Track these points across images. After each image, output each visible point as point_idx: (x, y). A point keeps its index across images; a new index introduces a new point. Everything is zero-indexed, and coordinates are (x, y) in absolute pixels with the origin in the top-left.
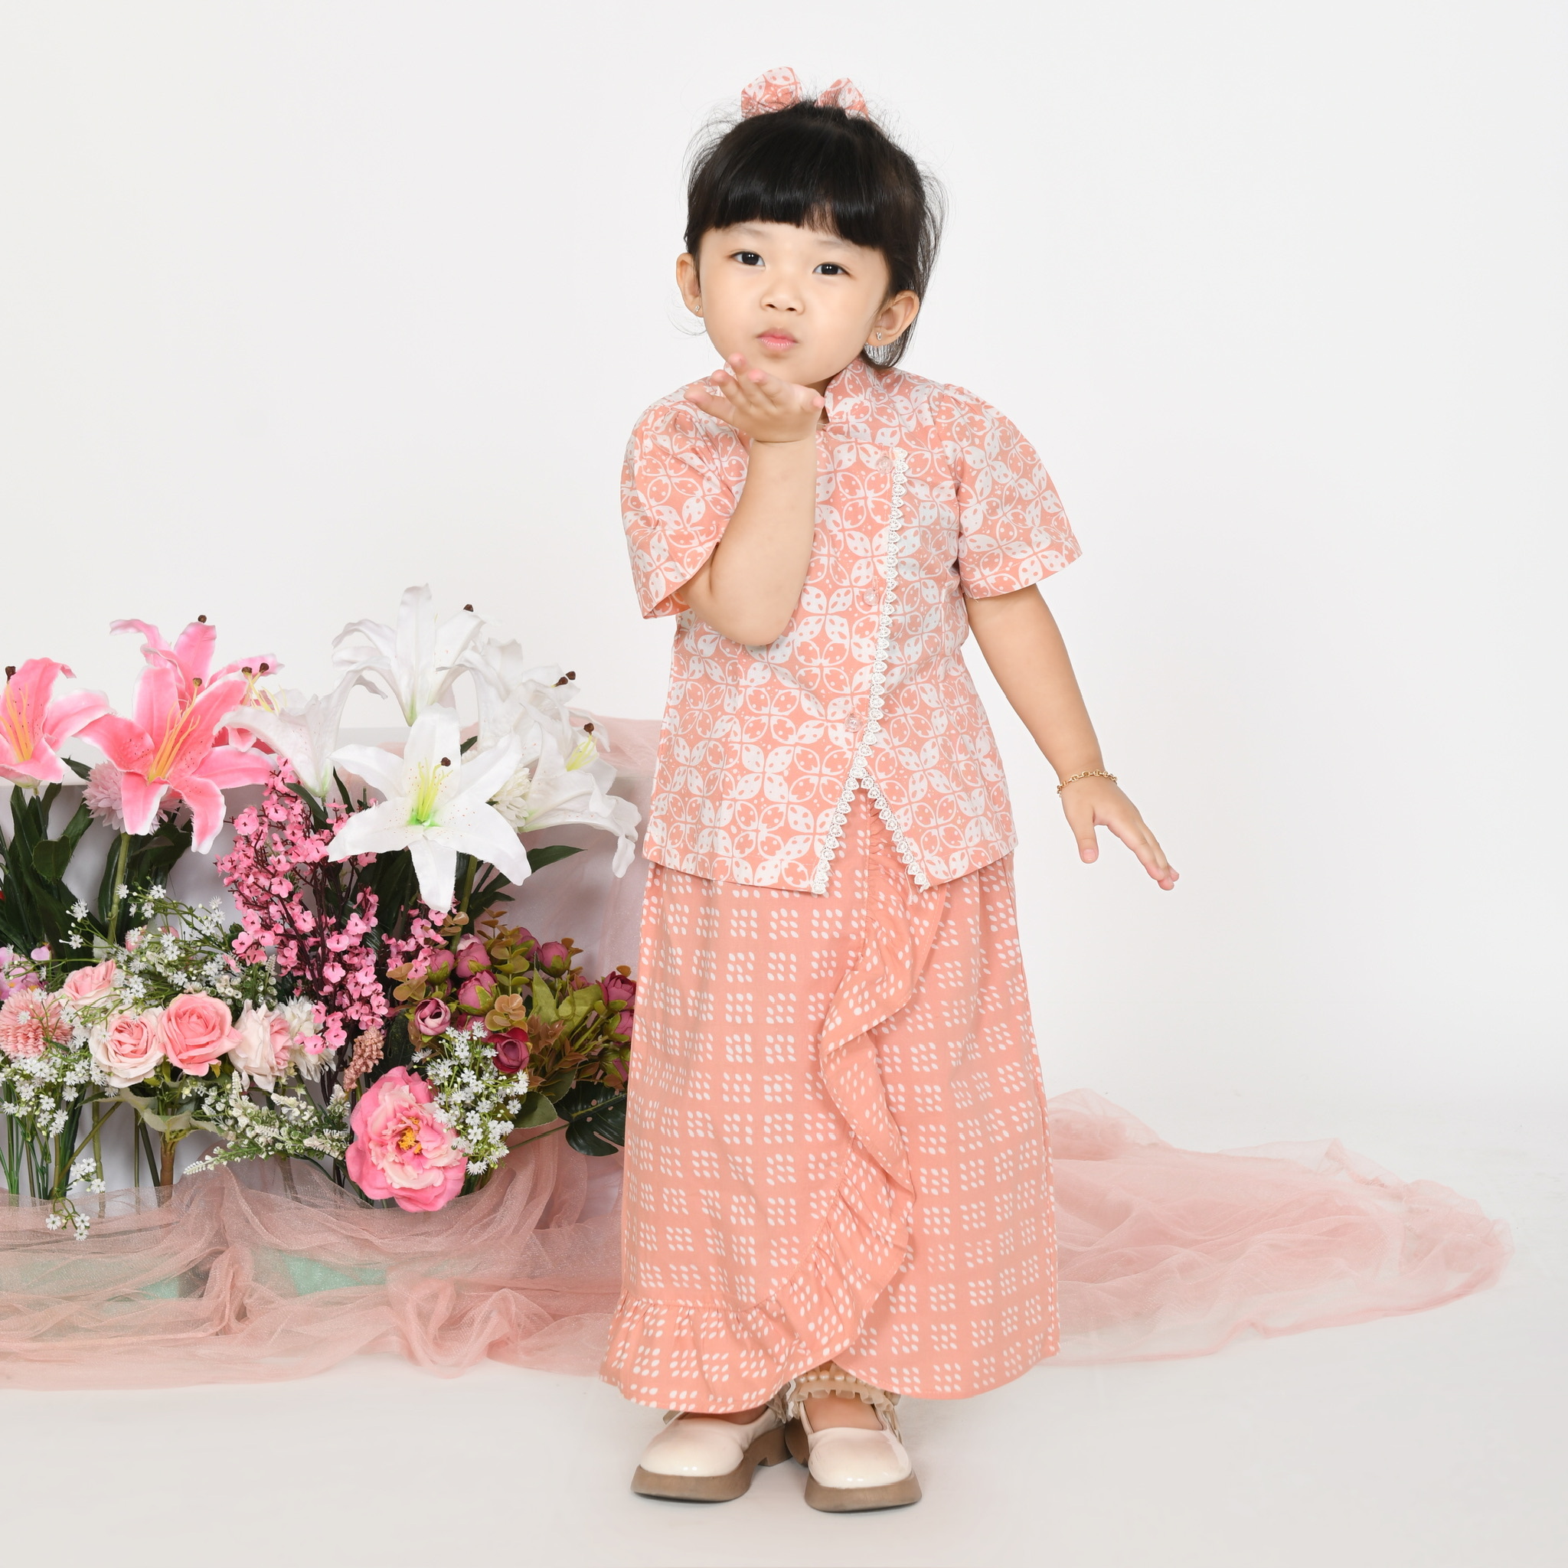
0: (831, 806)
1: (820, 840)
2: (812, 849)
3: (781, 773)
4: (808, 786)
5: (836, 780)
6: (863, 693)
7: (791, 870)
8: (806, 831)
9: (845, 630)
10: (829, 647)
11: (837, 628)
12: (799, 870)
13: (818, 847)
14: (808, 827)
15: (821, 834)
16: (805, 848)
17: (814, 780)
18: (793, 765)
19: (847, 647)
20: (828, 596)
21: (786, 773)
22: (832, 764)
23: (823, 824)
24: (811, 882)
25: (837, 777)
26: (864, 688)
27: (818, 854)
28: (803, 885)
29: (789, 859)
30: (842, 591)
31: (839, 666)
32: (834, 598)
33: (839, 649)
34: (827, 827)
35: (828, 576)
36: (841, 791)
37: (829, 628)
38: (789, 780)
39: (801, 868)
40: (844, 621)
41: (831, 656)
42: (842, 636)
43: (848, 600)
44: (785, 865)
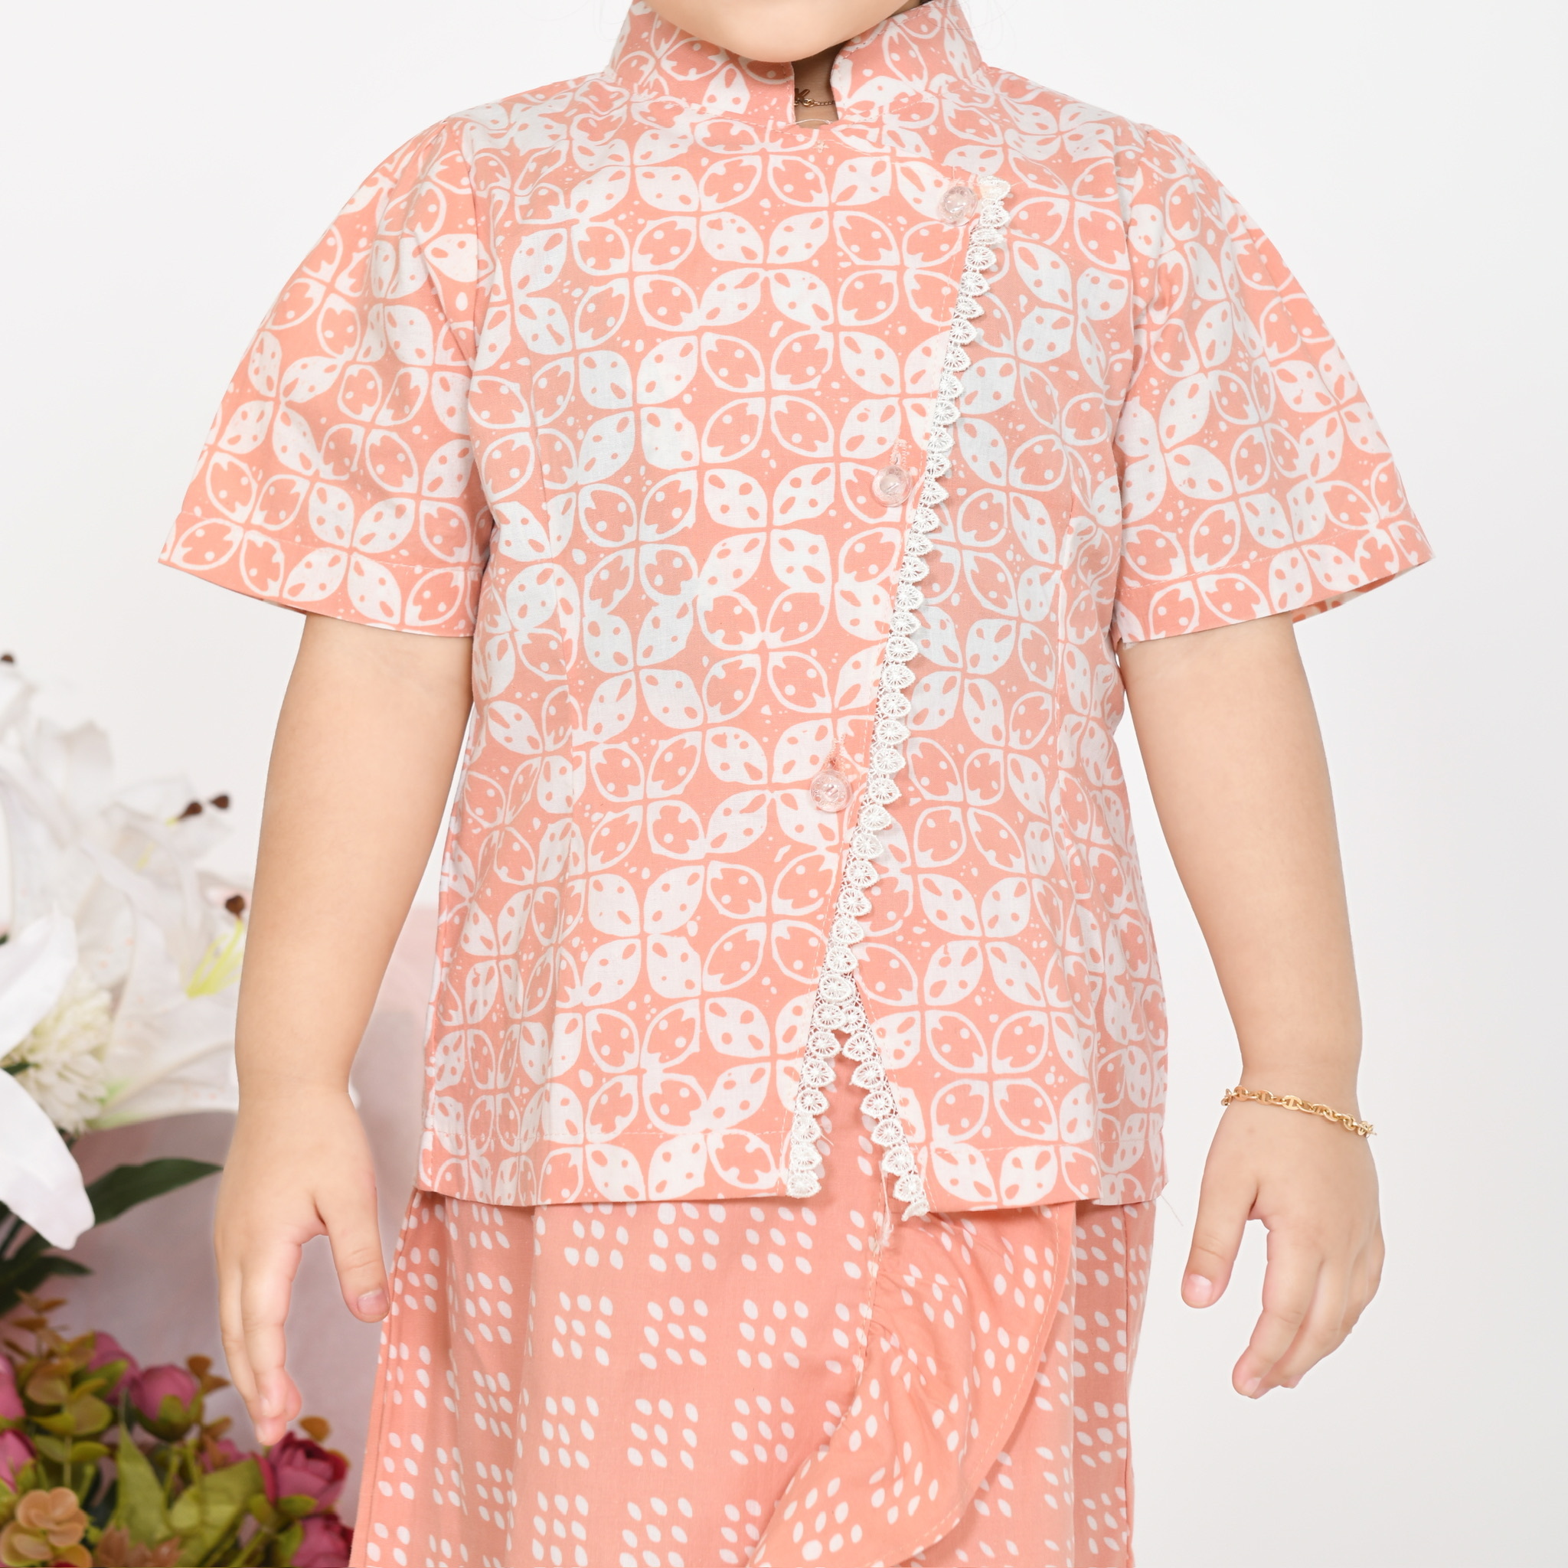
0: (803, 989)
1: (789, 1071)
2: (773, 1097)
3: (681, 932)
4: (745, 949)
5: (808, 927)
6: (860, 711)
7: (732, 1152)
8: (754, 1053)
9: (822, 562)
10: (781, 604)
11: (801, 558)
12: (750, 1148)
13: (787, 1089)
14: (756, 1043)
15: (790, 1056)
16: (757, 1095)
17: (756, 933)
18: (705, 905)
19: (825, 602)
20: (770, 487)
21: (693, 929)
22: (794, 890)
23: (790, 1035)
24: (783, 1173)
25: (810, 918)
26: (863, 700)
27: (789, 1105)
28: (764, 1183)
29: (722, 1128)
30: (805, 473)
31: (804, 648)
32: (784, 490)
33: (807, 605)
34: (801, 1039)
35: (768, 440)
36: (822, 949)
37: (780, 560)
38: (700, 944)
39: (754, 1143)
40: (819, 540)
41: (787, 624)
42: (814, 575)
43: (825, 493)
44: (716, 1142)
